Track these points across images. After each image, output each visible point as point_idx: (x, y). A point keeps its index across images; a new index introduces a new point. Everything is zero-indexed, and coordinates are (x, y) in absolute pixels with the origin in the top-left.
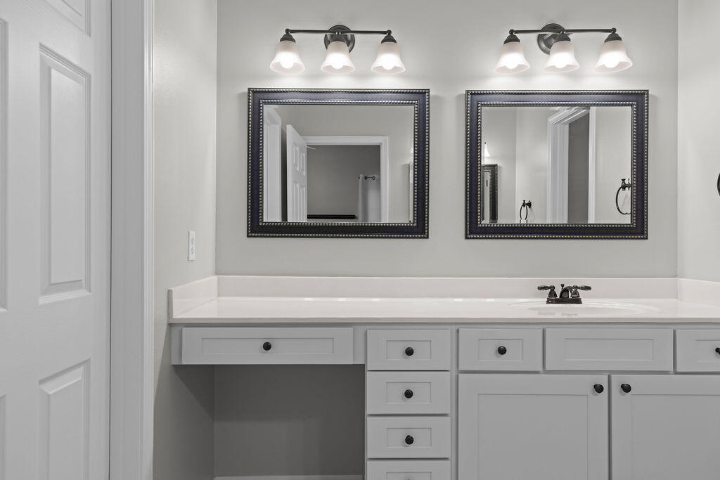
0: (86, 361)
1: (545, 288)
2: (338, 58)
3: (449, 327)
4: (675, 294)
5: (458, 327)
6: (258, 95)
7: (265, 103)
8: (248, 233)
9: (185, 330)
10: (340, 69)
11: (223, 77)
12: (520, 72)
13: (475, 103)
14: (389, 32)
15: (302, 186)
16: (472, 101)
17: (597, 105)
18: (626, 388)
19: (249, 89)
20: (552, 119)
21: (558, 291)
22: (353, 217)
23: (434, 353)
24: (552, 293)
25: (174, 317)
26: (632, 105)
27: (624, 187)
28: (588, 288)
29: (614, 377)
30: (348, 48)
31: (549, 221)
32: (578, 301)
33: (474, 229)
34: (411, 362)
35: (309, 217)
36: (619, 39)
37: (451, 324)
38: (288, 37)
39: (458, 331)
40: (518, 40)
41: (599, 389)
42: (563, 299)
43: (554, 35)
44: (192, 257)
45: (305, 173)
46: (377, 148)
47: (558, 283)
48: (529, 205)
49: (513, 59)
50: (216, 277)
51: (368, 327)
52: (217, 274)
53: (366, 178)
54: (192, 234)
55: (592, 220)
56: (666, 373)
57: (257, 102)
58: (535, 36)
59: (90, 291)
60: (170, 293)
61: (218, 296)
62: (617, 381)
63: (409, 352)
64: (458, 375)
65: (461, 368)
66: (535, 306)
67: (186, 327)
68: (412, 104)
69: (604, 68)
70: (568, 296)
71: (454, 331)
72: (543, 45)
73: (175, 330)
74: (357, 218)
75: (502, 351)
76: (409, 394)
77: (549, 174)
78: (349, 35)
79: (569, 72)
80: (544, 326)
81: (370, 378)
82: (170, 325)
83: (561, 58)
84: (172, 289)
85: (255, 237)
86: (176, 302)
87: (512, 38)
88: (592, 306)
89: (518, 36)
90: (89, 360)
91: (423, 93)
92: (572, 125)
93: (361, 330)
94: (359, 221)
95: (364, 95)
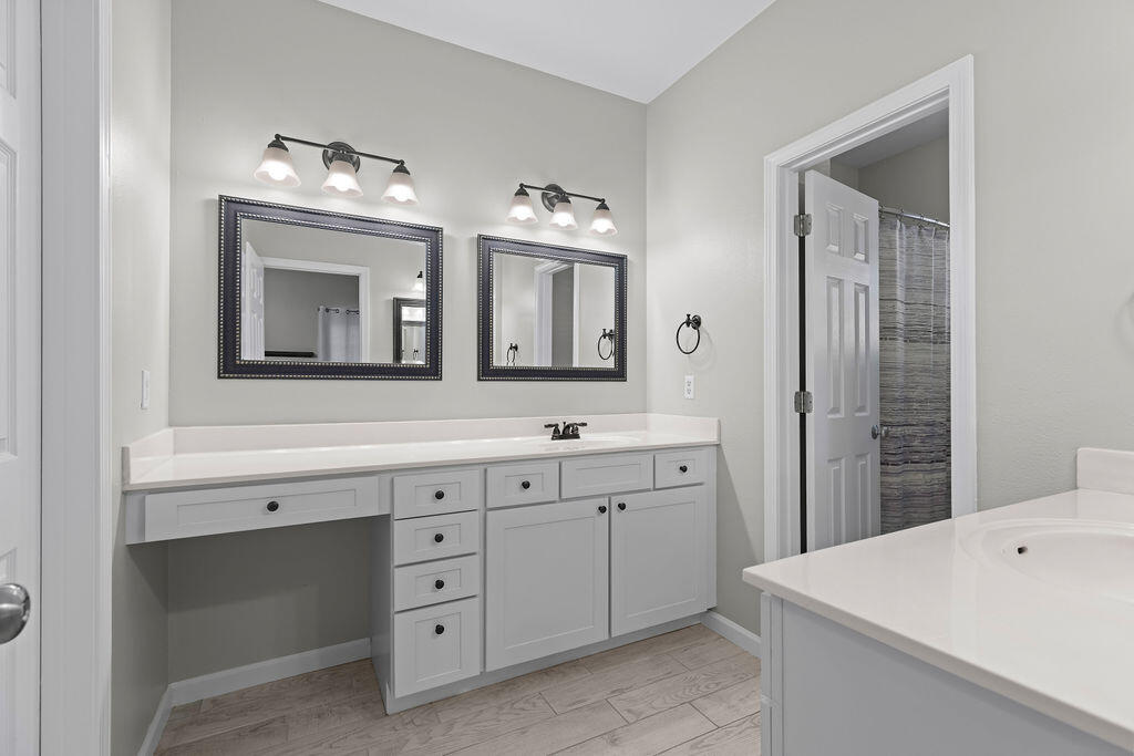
0: (10, 552)
1: (550, 426)
2: (341, 180)
3: (477, 467)
4: (645, 426)
5: (485, 466)
6: (233, 205)
7: (244, 217)
8: (219, 373)
9: (149, 498)
10: (344, 193)
11: (178, 175)
12: (528, 224)
13: (487, 249)
14: (402, 162)
15: (259, 317)
16: (484, 246)
17: (582, 262)
18: (622, 507)
19: (221, 197)
20: (538, 269)
21: (561, 428)
22: (311, 355)
23: (464, 494)
24: (556, 431)
25: (131, 483)
26: (615, 267)
27: (604, 336)
28: (584, 424)
29: (613, 498)
30: (353, 169)
31: (535, 364)
32: (577, 436)
33: (487, 371)
34: (441, 506)
35: (267, 354)
36: (607, 209)
37: (479, 464)
38: (278, 143)
39: (486, 470)
40: (527, 195)
41: (602, 510)
42: (565, 436)
43: (556, 196)
44: (145, 405)
45: (261, 301)
46: (354, 280)
47: (561, 420)
48: (516, 348)
49: (522, 212)
50: (171, 430)
51: (393, 474)
52: (171, 425)
53: (327, 310)
54: (147, 373)
55: (576, 364)
56: (649, 490)
57: (232, 214)
58: (539, 193)
59: (16, 455)
60: (125, 452)
61: (175, 453)
62: (616, 501)
63: (440, 496)
64: (485, 514)
65: (489, 505)
66: (543, 443)
67: (150, 493)
68: (424, 241)
69: (595, 232)
70: (569, 432)
71: (482, 471)
72: (547, 202)
73: (133, 501)
74: (316, 357)
75: (526, 485)
76: (439, 538)
77: (535, 321)
78: (356, 156)
79: (568, 231)
80: (560, 459)
81: (397, 528)
82: (125, 493)
83: (563, 217)
84: (130, 446)
85: (229, 378)
86: (134, 462)
87: (522, 192)
88: (588, 440)
89: (528, 190)
90: (15, 550)
91: (437, 231)
92: (556, 276)
93: (388, 477)
94: (320, 360)
95: (368, 224)
